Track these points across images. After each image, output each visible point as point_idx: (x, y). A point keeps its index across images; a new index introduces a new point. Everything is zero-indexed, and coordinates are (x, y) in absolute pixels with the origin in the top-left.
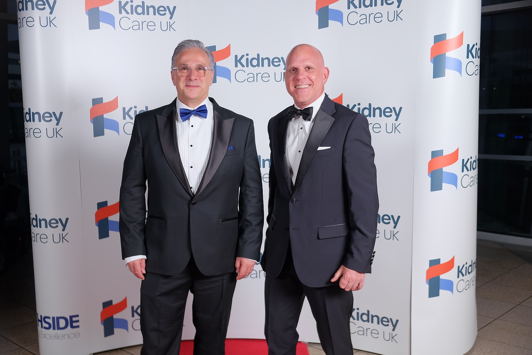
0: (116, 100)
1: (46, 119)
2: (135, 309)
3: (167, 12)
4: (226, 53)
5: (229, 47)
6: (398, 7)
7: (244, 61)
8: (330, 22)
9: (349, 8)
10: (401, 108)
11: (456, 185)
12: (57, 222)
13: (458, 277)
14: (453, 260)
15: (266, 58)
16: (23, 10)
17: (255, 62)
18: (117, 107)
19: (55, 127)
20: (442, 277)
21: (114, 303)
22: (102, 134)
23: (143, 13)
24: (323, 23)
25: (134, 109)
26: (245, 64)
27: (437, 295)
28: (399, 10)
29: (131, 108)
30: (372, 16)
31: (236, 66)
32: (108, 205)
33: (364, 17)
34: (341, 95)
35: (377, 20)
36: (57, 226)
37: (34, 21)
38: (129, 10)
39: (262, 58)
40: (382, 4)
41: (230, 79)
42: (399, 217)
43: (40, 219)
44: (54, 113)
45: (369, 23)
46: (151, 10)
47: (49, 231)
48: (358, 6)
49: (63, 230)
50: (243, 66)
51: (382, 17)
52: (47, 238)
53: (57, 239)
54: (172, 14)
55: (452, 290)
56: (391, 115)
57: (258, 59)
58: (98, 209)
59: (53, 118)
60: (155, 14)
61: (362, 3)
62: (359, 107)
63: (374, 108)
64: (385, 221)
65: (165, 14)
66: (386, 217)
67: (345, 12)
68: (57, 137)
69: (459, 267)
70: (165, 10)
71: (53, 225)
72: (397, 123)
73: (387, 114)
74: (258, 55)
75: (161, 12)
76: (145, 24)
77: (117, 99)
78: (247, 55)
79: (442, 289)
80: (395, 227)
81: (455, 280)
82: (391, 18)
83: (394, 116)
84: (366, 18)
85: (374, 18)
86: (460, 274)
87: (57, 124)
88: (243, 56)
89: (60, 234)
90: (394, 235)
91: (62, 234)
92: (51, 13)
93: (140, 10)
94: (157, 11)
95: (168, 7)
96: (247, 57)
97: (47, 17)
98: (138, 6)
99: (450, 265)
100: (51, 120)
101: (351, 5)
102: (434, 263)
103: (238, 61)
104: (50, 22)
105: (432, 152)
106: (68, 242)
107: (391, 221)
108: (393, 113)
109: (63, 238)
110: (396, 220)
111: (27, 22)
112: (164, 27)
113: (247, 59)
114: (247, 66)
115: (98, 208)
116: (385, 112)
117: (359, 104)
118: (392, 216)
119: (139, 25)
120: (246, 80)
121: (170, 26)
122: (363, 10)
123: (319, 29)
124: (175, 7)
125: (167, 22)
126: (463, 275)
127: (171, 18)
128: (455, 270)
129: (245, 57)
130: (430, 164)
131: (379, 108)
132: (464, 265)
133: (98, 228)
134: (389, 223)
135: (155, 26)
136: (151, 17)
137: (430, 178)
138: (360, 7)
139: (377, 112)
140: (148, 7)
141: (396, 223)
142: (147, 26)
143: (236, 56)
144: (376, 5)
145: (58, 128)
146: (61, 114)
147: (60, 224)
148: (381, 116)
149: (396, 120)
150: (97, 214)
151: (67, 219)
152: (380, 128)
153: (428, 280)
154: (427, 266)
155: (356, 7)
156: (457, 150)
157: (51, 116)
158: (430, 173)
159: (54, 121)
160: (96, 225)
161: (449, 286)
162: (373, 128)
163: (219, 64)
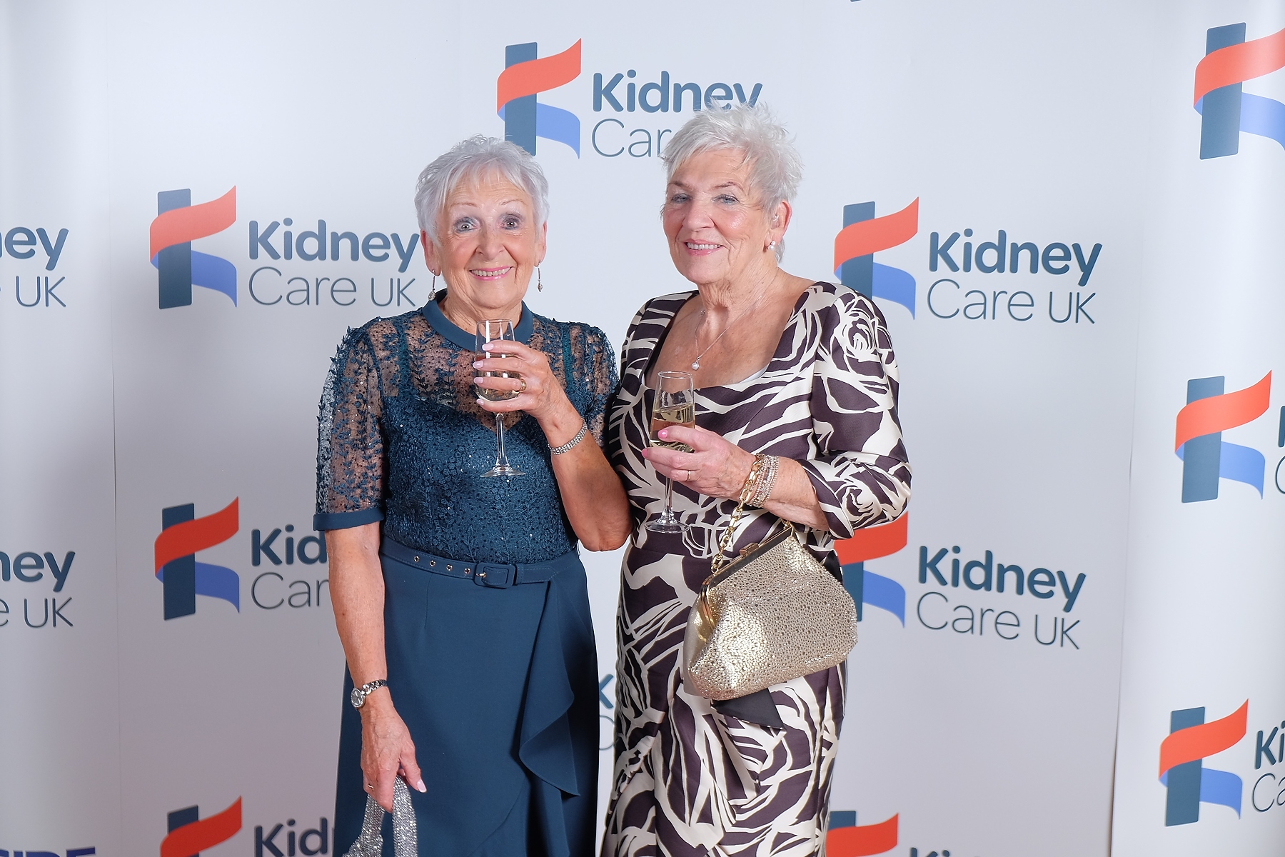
0: (231, 197)
1: (18, 249)
2: (265, 835)
4: (567, 65)
5: (577, 48)
7: (620, 93)
10: (1097, 248)
11: (1260, 486)
12: (40, 564)
13: (1258, 765)
14: (1243, 710)
15: (690, 86)
17: (654, 97)
18: (233, 220)
19: (44, 273)
20: (1209, 763)
21: (202, 816)
22: (185, 300)
25: (282, 229)
26: (624, 102)
27: (1193, 817)
29: (274, 226)
31: (597, 107)
32: (195, 518)
34: (916, 202)
36: (39, 576)
39: (677, 86)
41: (576, 146)
42: (1081, 578)
44: (41, 232)
47: (14, 590)
49: (58, 588)
50: (618, 107)
52: (8, 611)
53: (36, 616)
55: (1237, 806)
56: (1066, 269)
57: (664, 89)
58: (165, 527)
59: (39, 247)
62: (968, 240)
63: (1014, 245)
64: (1039, 588)
66: (1041, 577)
68: (47, 305)
69: (1260, 734)
71: (27, 573)
72: (1085, 292)
73: (1056, 265)
74: (665, 76)
77: (232, 195)
78: (632, 74)
79: (1206, 800)
80: (1068, 608)
81: (1248, 775)
83: (1075, 271)
86: (1264, 756)
87: (51, 266)
88: (618, 78)
89: (46, 601)
90: (1064, 632)
91: (54, 600)
99: (1234, 727)
100: (31, 253)
102: (1187, 720)
103: (602, 92)
105: (1192, 384)
106: (71, 625)
107: (1058, 589)
108: (1073, 263)
109: (55, 612)
110: (1071, 587)
113: (631, 87)
114: (631, 108)
115: (166, 524)
116: (1047, 258)
117: (969, 233)
118: (1061, 574)
120: (626, 150)
126: (1273, 761)
128: (1247, 744)
129: (626, 81)
130: (1183, 418)
131: (1031, 247)
132: (1276, 729)
133: (161, 585)
134: (1050, 594)
137: (1182, 463)
139: (1025, 256)
141: (1072, 597)
143: (598, 78)
145: (53, 276)
146: (63, 234)
147: (47, 571)
148: (1034, 269)
149: (1083, 282)
150: (160, 544)
151: (70, 556)
152: (1032, 305)
153: (1166, 773)
154: (1165, 731)
156: (1268, 378)
157: (32, 241)
158: (1182, 446)
159: (41, 256)
160: (157, 575)
161: (1230, 791)
162: (1010, 305)
163: (544, 98)
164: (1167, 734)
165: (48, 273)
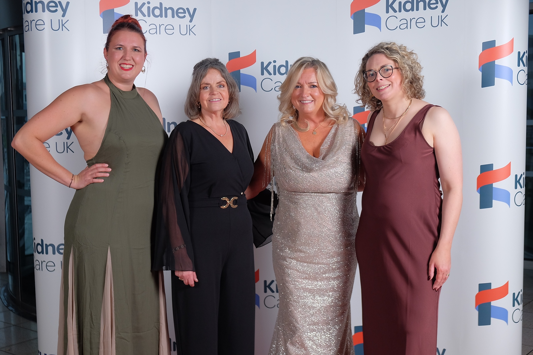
3: (187, 14)
5: (254, 53)
6: (443, 11)
7: (271, 68)
8: (366, 26)
9: (387, 12)
11: (508, 203)
13: (514, 306)
14: (507, 285)
16: (32, 12)
17: (283, 70)
19: (66, 141)
20: (494, 303)
23: (161, 15)
24: (359, 28)
26: (272, 72)
27: (488, 323)
28: (444, 15)
30: (414, 21)
31: (262, 74)
33: (405, 22)
35: (419, 25)
37: (44, 24)
38: (146, 13)
40: (425, 9)
41: (255, 88)
43: (46, 245)
45: (411, 28)
46: (169, 12)
47: (57, 258)
48: (397, 9)
50: (270, 74)
51: (425, 22)
52: (55, 266)
54: (192, 17)
55: (506, 320)
57: (286, 67)
60: (173, 17)
61: (402, 7)
65: (184, 17)
67: (384, 16)
68: (67, 152)
69: (514, 294)
70: (185, 12)
74: (287, 62)
75: (180, 15)
76: (163, 28)
78: (275, 62)
79: (493, 317)
81: (510, 309)
82: (435, 23)
84: (407, 23)
85: (416, 23)
86: (515, 302)
87: (68, 138)
88: (270, 63)
92: (63, 16)
93: (157, 12)
94: (176, 13)
95: (188, 9)
96: (275, 64)
97: (59, 20)
98: (155, 8)
99: (503, 291)
101: (390, 9)
102: (484, 287)
103: (264, 68)
104: (63, 25)
105: (481, 166)
111: (36, 25)
112: (184, 31)
113: (275, 66)
119: (156, 29)
120: (274, 89)
121: (190, 30)
122: (403, 14)
123: (354, 34)
124: (195, 10)
125: (187, 25)
126: (519, 304)
127: (191, 21)
128: (509, 297)
129: (273, 64)
130: (479, 179)
132: (519, 292)
135: (174, 29)
136: (170, 20)
137: (479, 195)
138: (400, 11)
140: (166, 9)
142: (165, 29)
143: (262, 63)
144: (417, 9)
145: (69, 142)
153: (477, 306)
155: (395, 11)
156: (509, 165)
158: (479, 188)
159: (65, 135)
161: (503, 315)
163: (243, 71)
164: (477, 292)
165: (68, 141)
